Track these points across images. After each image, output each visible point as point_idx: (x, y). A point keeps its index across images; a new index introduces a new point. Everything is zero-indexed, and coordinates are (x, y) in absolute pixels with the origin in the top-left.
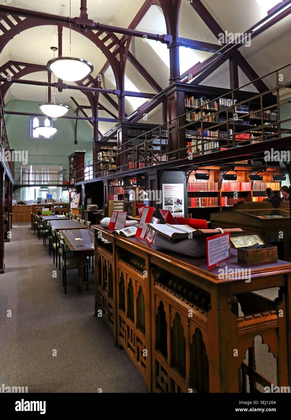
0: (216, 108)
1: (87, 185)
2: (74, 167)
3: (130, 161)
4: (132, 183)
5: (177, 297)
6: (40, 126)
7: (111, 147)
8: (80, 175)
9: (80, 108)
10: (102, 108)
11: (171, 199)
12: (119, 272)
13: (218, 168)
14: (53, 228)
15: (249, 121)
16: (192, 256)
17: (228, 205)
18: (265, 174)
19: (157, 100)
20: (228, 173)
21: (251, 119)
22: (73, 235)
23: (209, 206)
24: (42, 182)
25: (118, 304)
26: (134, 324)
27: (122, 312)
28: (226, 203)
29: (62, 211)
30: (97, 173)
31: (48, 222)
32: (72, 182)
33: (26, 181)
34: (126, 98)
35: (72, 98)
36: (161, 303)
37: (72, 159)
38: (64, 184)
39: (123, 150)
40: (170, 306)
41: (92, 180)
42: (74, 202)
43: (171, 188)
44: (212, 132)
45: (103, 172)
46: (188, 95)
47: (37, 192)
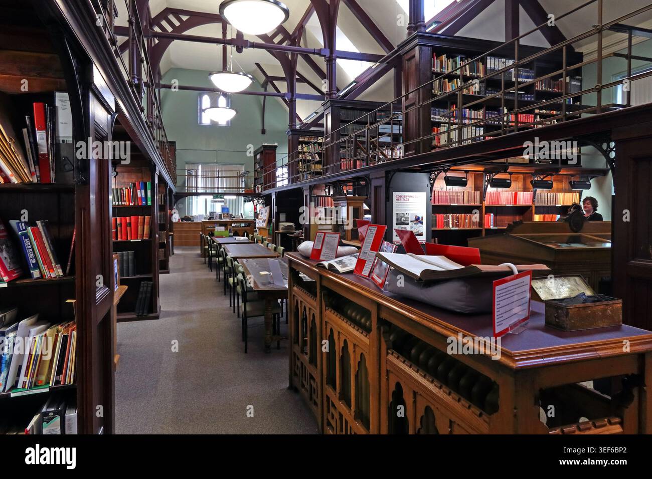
0: (481, 73)
1: (280, 195)
2: (261, 168)
3: (343, 159)
4: (345, 192)
5: (428, 380)
6: (212, 107)
7: (315, 138)
8: (270, 179)
9: (270, 80)
10: (303, 79)
11: (406, 216)
12: (326, 328)
13: (481, 169)
14: (230, 255)
15: (535, 94)
16: (458, 311)
17: (494, 226)
18: (556, 178)
19: (386, 64)
20: (497, 177)
21: (538, 92)
22: (258, 266)
23: (464, 226)
24: (216, 189)
25: (325, 376)
26: (350, 412)
27: (331, 390)
28: (492, 224)
29: (244, 231)
30: (293, 177)
31: (223, 246)
32: (258, 189)
33: (192, 187)
34: (339, 61)
35: (258, 65)
36: (398, 385)
37: (258, 156)
38: (247, 192)
39: (332, 142)
40: (415, 394)
41: (286, 187)
42: (262, 219)
43: (405, 198)
44: (473, 112)
45: (303, 175)
46: (437, 52)
47: (209, 204)
